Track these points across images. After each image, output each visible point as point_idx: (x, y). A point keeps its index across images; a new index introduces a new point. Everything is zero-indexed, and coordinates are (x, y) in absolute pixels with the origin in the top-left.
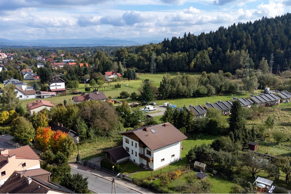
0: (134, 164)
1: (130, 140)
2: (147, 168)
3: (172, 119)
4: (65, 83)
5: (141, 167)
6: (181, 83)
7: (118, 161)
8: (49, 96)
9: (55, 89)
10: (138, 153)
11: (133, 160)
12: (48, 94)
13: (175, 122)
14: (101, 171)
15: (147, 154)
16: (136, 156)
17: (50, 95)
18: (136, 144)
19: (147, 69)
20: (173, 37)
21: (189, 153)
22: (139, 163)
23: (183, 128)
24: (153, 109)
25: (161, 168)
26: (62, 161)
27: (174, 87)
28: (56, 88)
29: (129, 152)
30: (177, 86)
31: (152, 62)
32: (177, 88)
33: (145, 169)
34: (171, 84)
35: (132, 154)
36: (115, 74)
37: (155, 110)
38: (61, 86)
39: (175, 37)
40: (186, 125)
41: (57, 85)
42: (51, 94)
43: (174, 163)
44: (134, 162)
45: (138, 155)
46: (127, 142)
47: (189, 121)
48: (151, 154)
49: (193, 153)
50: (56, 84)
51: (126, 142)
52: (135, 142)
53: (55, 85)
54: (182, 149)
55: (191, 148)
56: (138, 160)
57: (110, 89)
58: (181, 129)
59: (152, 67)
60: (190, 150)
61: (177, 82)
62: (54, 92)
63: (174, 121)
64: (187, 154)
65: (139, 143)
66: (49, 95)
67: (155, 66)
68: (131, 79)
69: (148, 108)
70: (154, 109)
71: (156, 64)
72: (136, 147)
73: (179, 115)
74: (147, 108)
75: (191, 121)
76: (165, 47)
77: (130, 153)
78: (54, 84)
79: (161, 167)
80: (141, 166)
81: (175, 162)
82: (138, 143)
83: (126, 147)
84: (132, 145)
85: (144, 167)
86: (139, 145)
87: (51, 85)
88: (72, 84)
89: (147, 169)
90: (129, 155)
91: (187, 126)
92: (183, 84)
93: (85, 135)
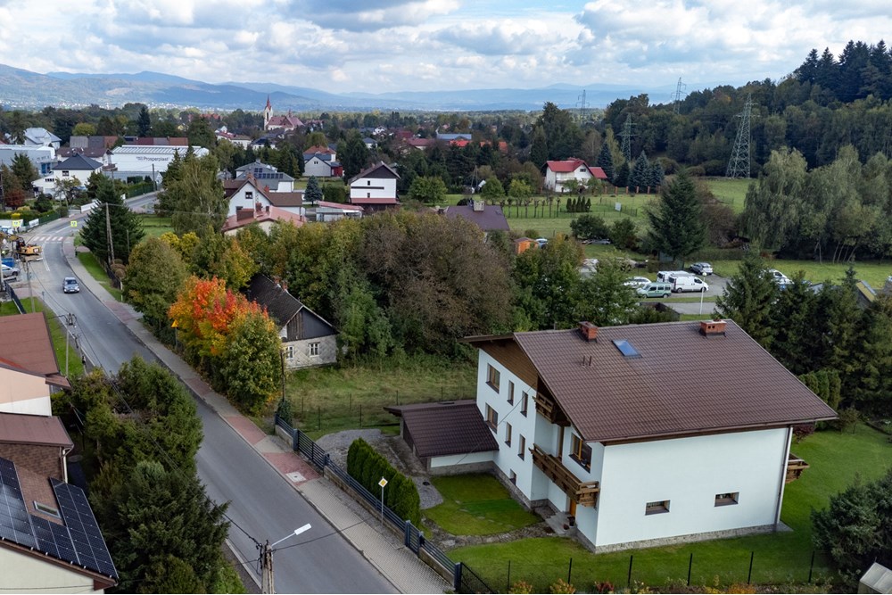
0: (508, 492)
1: (506, 376)
2: (566, 528)
3: (764, 322)
4: (397, 181)
5: (538, 516)
6: (854, 193)
7: (437, 463)
8: (339, 216)
9: (366, 197)
10: (529, 445)
11: (509, 475)
12: (339, 211)
13: (782, 337)
14: (342, 488)
15: (572, 456)
16: (522, 456)
17: (344, 214)
18: (526, 396)
19: (713, 163)
20: (851, 43)
21: (835, 503)
22: (533, 494)
23: (821, 372)
24: (692, 288)
25: (641, 546)
26: (163, 406)
27: (819, 208)
28: (369, 194)
29: (496, 432)
30: (830, 205)
31: (740, 135)
32: (833, 215)
33: (550, 530)
34: (801, 195)
35: (508, 443)
36: (582, 170)
37: (701, 291)
38: (383, 188)
39: (859, 44)
40: (848, 359)
41: (371, 185)
42: (345, 211)
43: (731, 539)
44: (511, 484)
45: (528, 456)
46: (493, 382)
47: (867, 345)
48: (589, 463)
49: (865, 511)
50: (369, 183)
51: (489, 383)
52: (522, 387)
53: (367, 185)
54: (798, 472)
55: (857, 482)
56: (525, 480)
57: (546, 214)
58: (812, 375)
59: (735, 155)
60: (843, 491)
61: (835, 189)
62: (357, 207)
63: (776, 332)
64: (818, 510)
65: (539, 398)
66: (337, 214)
67: (748, 152)
68: (640, 192)
69: (671, 280)
70: (698, 286)
71: (755, 143)
72: (524, 413)
73: (811, 309)
74: (666, 278)
75: (878, 345)
76: (807, 83)
77: (500, 437)
78: (362, 182)
79: (645, 546)
80: (538, 511)
81: (739, 538)
82: (532, 393)
83: (489, 408)
84: (511, 401)
85: (550, 522)
86: (538, 406)
87: (352, 185)
88: (422, 186)
89: (560, 532)
90: (494, 448)
91: (850, 368)
92: (867, 200)
93: (357, 335)
